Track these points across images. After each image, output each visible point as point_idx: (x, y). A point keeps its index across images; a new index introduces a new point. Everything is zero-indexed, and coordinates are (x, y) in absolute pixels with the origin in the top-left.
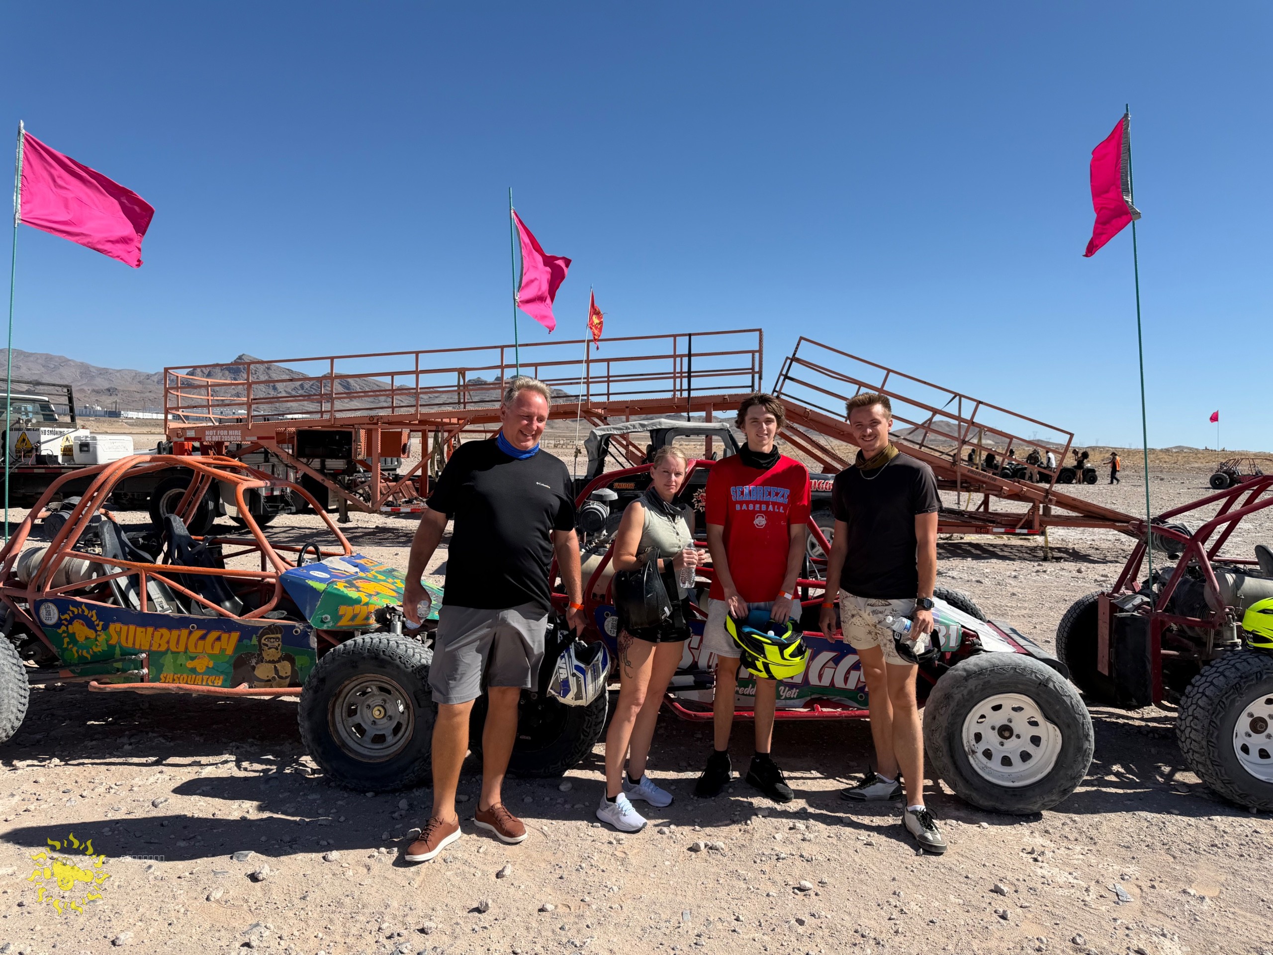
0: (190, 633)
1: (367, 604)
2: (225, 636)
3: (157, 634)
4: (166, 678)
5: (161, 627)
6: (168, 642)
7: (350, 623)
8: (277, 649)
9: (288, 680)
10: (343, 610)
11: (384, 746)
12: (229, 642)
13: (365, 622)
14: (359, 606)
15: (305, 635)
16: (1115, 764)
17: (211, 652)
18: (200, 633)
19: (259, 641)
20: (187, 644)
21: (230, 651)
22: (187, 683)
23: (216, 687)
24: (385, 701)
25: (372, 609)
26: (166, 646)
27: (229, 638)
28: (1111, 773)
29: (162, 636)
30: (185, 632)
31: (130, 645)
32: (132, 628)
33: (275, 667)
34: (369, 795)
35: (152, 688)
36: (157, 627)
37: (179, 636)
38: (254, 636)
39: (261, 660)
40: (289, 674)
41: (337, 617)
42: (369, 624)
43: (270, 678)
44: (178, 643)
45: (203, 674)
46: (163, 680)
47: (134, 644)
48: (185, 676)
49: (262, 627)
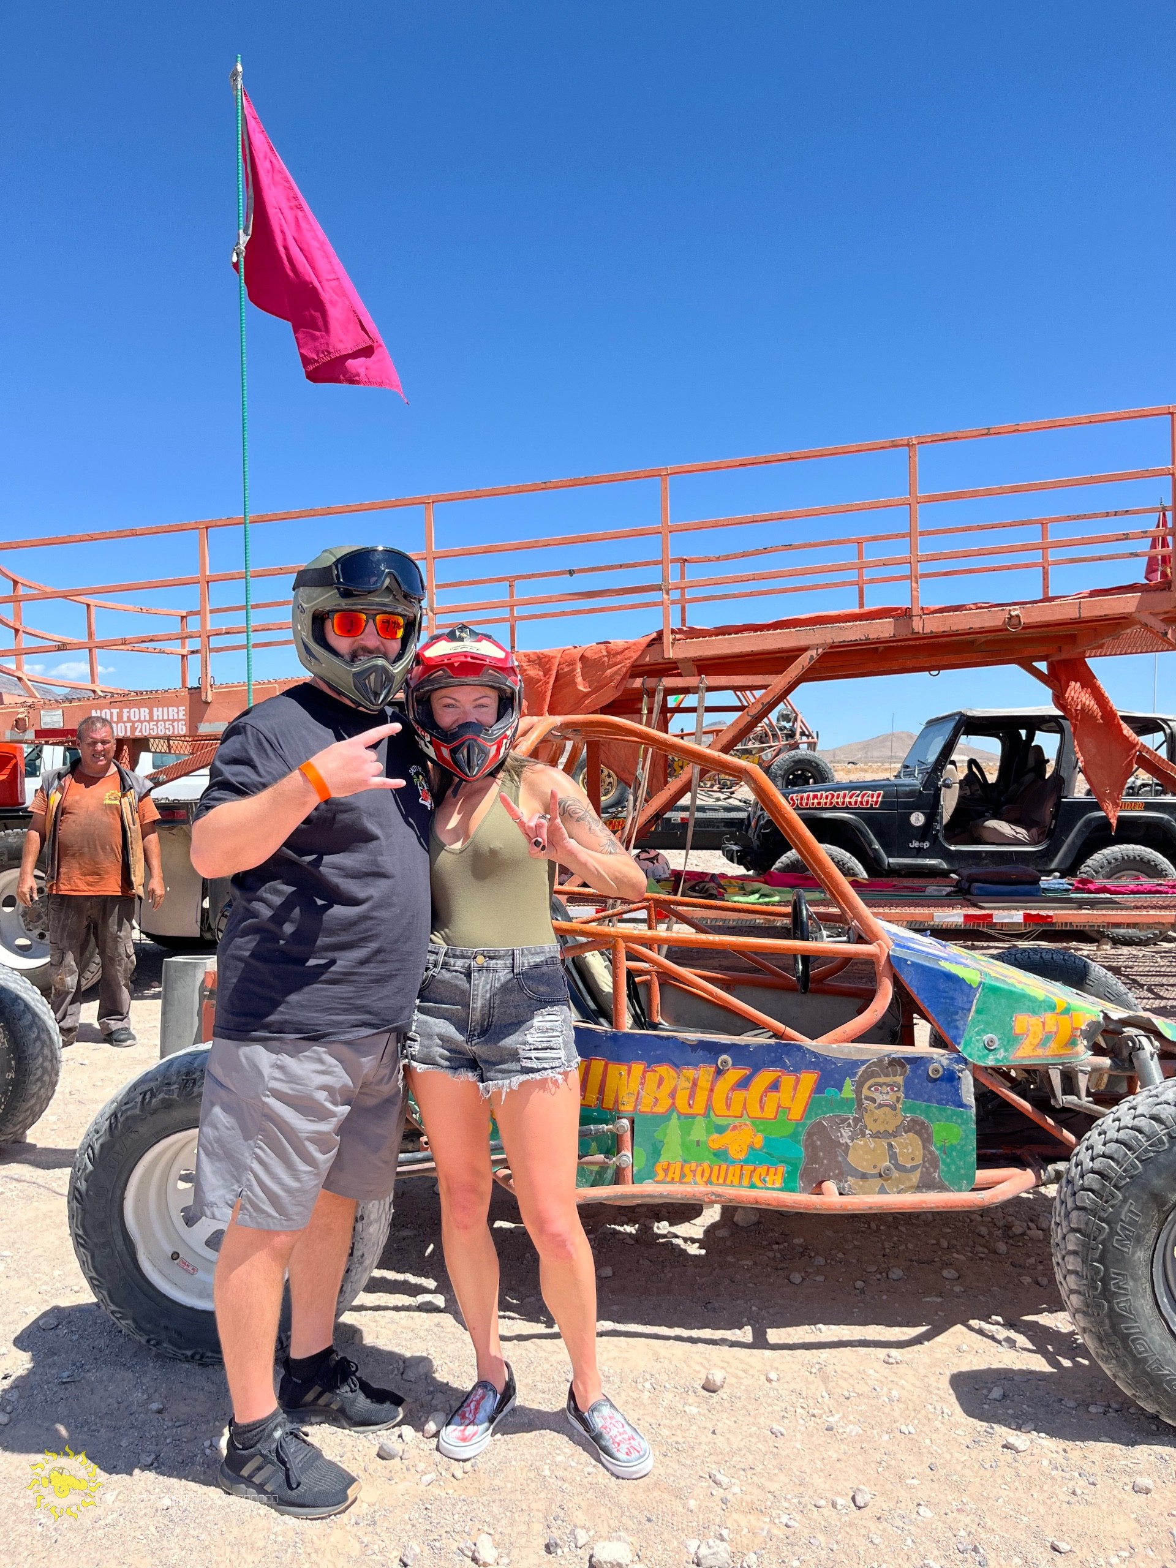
0: (719, 1072)
1: (1068, 1011)
2: (787, 1081)
3: (651, 1078)
4: (667, 1170)
5: (659, 1061)
6: (673, 1095)
7: (1040, 1052)
8: (893, 1108)
9: (917, 1175)
10: (1021, 1024)
13: (1068, 1050)
14: (1051, 1016)
15: (951, 1078)
18: (734, 1075)
21: (796, 1113)
22: (709, 1182)
23: (772, 1190)
25: (1079, 1021)
26: (670, 1101)
29: (660, 1080)
30: (704, 1074)
31: (593, 1100)
32: (598, 1064)
33: (890, 1146)
35: (636, 1195)
36: (651, 1063)
37: (695, 1083)
38: (848, 1081)
39: (861, 1132)
40: (919, 1160)
41: (1012, 1039)
42: (1076, 1055)
43: (881, 1171)
44: (692, 1096)
46: (661, 1175)
48: (705, 1166)
49: (863, 1062)
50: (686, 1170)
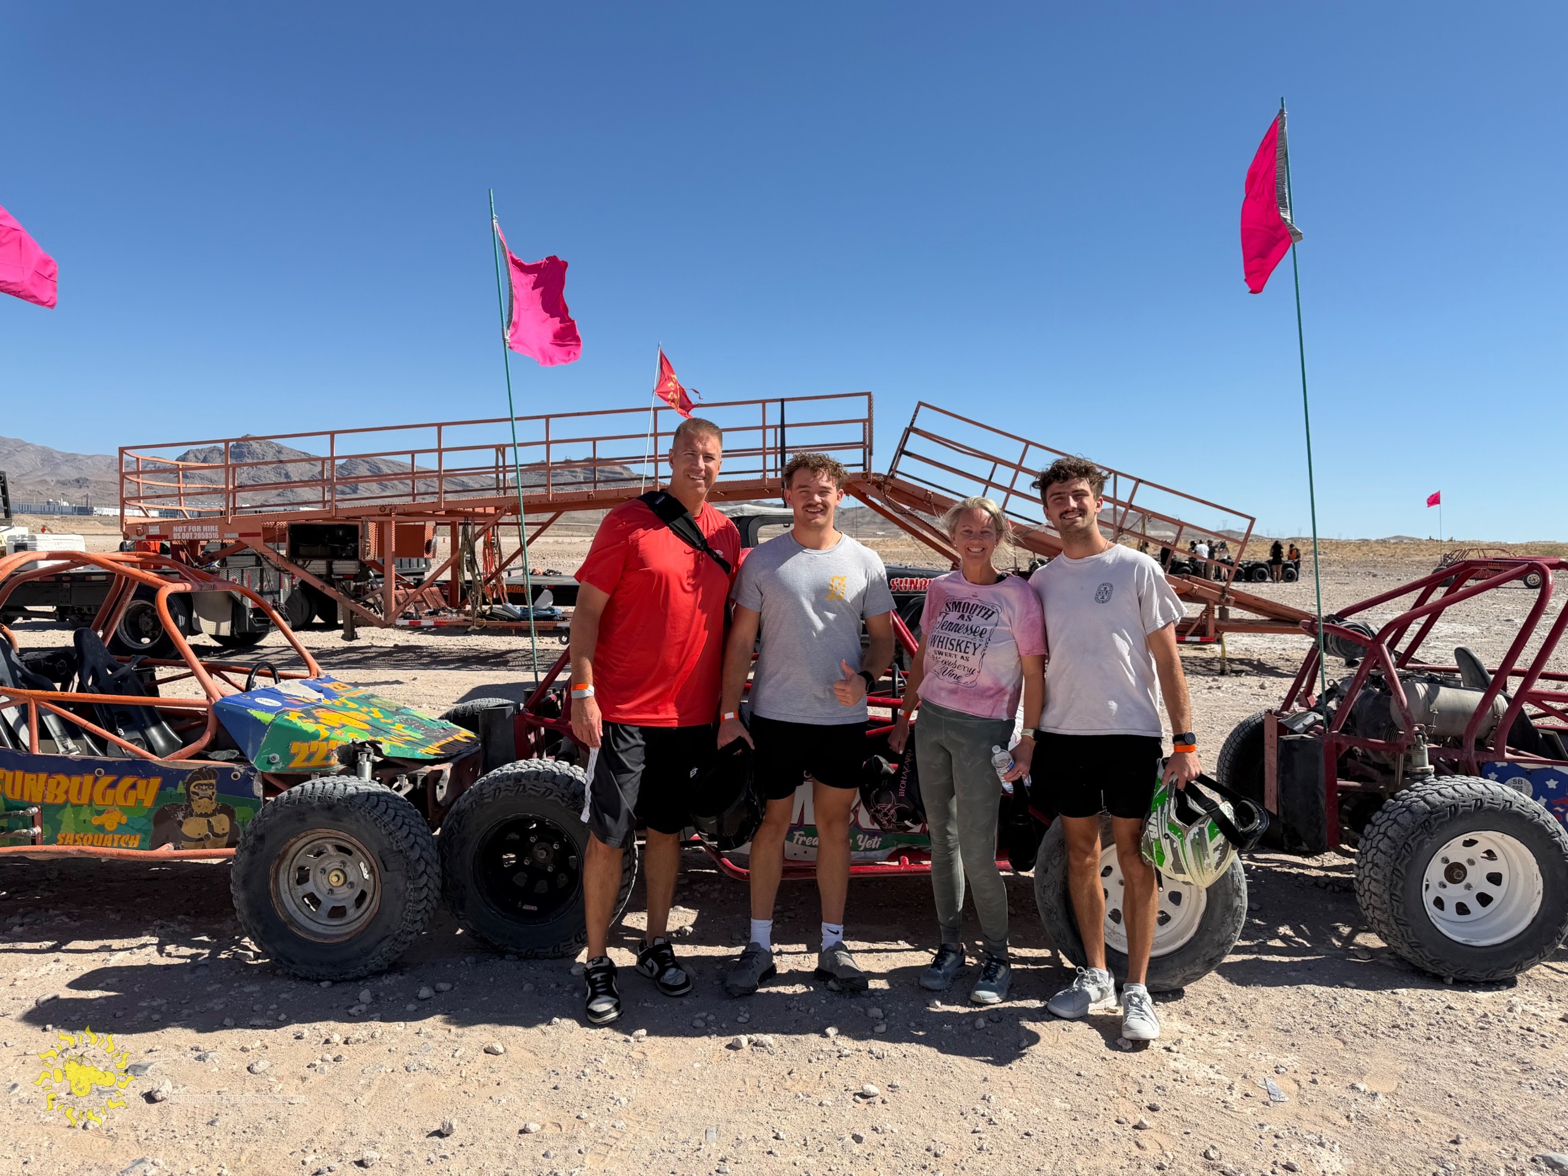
0: (96, 779)
1: (327, 739)
2: (142, 783)
3: (52, 782)
4: (64, 839)
5: (58, 772)
6: (67, 792)
7: (305, 764)
8: (211, 798)
9: (226, 839)
10: (295, 747)
11: (344, 922)
12: (148, 791)
13: (324, 763)
14: (316, 742)
15: (247, 780)
16: (1282, 925)
17: (123, 803)
18: (109, 779)
19: (187, 789)
20: (91, 794)
21: (148, 802)
22: (92, 845)
23: (132, 850)
24: (343, 863)
25: (333, 745)
26: (65, 797)
27: (147, 785)
28: (1276, 936)
29: (58, 784)
30: (88, 779)
31: (17, 796)
32: (19, 774)
33: (209, 822)
34: (324, 984)
35: (45, 852)
36: (51, 773)
37: (81, 784)
39: (189, 813)
40: (227, 830)
41: (288, 757)
42: (330, 766)
43: (202, 836)
44: (79, 793)
45: (113, 832)
46: (61, 841)
47: (22, 795)
48: (90, 835)
49: (190, 771)
50: (77, 838)
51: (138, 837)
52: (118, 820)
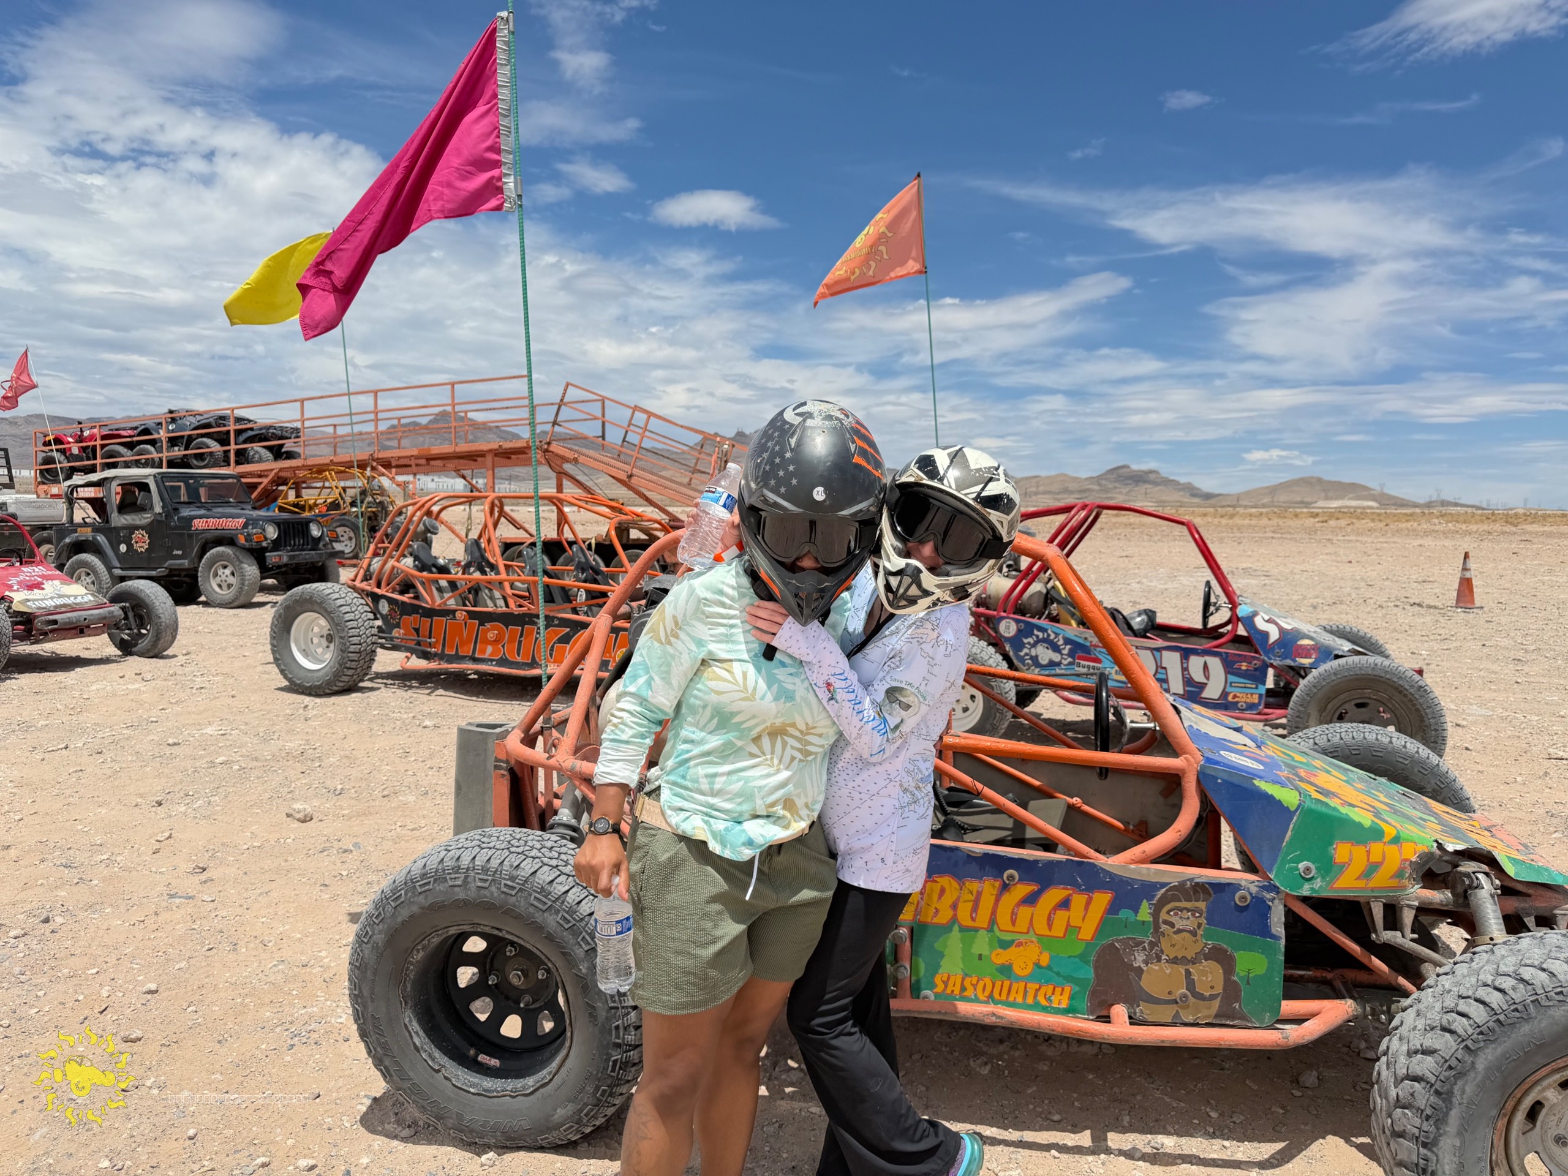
0: (1005, 887)
1: (1397, 840)
2: (1079, 900)
4: (946, 983)
6: (954, 906)
7: (1361, 884)
8: (1194, 933)
9: (1216, 1004)
10: (1341, 851)
12: (1088, 913)
13: (1394, 883)
15: (1259, 908)
17: (1046, 932)
18: (1022, 890)
20: (994, 912)
22: (991, 1001)
23: (1055, 1014)
25: (1409, 852)
26: (951, 913)
27: (1088, 903)
33: (1188, 973)
37: (979, 894)
38: (1145, 903)
39: (1156, 956)
40: (1219, 989)
41: (1329, 866)
42: (1404, 888)
43: (1176, 996)
44: (975, 908)
45: (1026, 982)
46: (940, 986)
48: (987, 980)
49: (1163, 885)
50: (967, 983)
51: (1067, 990)
52: (1034, 959)
